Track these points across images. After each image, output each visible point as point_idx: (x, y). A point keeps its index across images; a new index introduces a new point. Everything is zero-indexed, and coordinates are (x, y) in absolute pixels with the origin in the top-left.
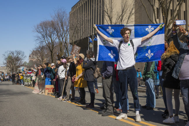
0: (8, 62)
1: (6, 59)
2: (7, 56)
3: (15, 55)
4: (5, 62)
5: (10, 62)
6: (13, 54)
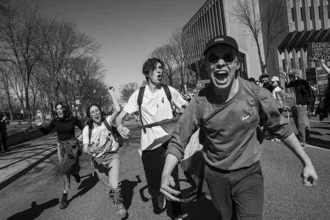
0: (124, 95)
1: (122, 92)
2: (122, 90)
3: (130, 87)
4: (122, 95)
5: (125, 95)
6: (128, 87)
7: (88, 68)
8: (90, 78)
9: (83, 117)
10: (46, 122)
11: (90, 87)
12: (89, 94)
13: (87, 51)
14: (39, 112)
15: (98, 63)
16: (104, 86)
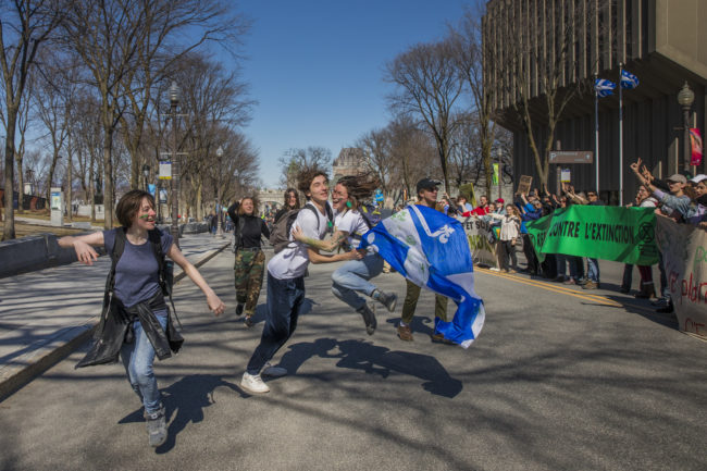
0: (289, 179)
1: (286, 170)
2: (288, 164)
4: (284, 178)
7: (206, 92)
8: (210, 117)
9: (175, 223)
10: (73, 224)
11: (205, 144)
12: (201, 160)
13: (210, 35)
14: (57, 194)
15: (233, 80)
16: (244, 147)
